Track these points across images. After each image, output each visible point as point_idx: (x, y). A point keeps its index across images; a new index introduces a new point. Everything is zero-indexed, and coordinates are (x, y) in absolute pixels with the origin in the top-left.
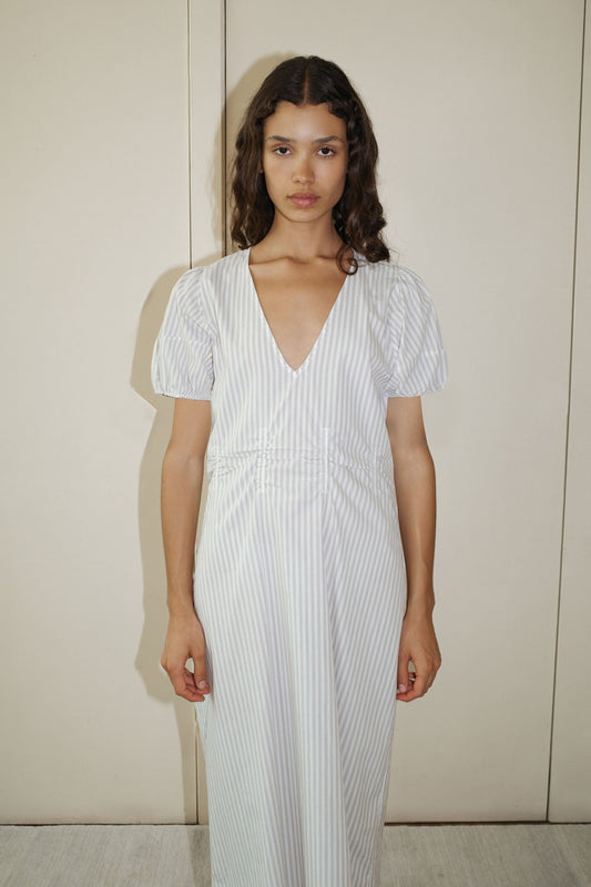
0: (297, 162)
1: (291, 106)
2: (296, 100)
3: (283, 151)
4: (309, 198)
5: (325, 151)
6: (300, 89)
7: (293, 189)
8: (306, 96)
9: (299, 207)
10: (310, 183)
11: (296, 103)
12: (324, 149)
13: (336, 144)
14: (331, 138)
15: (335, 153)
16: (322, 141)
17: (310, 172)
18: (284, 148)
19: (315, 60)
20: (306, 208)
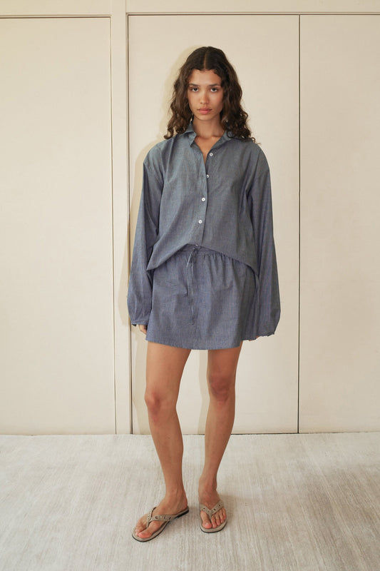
0: (202, 94)
1: (198, 71)
2: (200, 68)
3: (196, 89)
4: (207, 110)
5: (214, 89)
6: (202, 63)
7: (200, 106)
8: (205, 64)
9: (203, 114)
10: (207, 104)
11: (200, 69)
12: (213, 88)
13: (219, 87)
14: (215, 85)
15: (218, 90)
16: (212, 86)
17: (207, 99)
18: (196, 88)
19: (211, 49)
20: (205, 114)
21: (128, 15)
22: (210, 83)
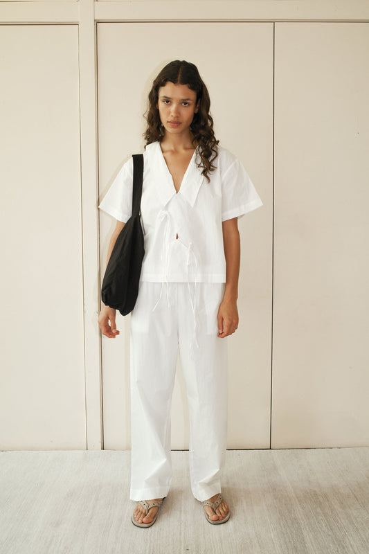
0: (173, 107)
1: (172, 83)
2: (174, 81)
3: (167, 102)
4: (177, 123)
5: (185, 104)
6: (177, 77)
7: (170, 119)
8: (179, 78)
9: (172, 127)
10: (177, 117)
11: (174, 83)
12: (185, 102)
14: (188, 99)
15: (189, 105)
16: (184, 100)
17: (178, 112)
19: (184, 63)
21: (97, 22)
22: (182, 97)
